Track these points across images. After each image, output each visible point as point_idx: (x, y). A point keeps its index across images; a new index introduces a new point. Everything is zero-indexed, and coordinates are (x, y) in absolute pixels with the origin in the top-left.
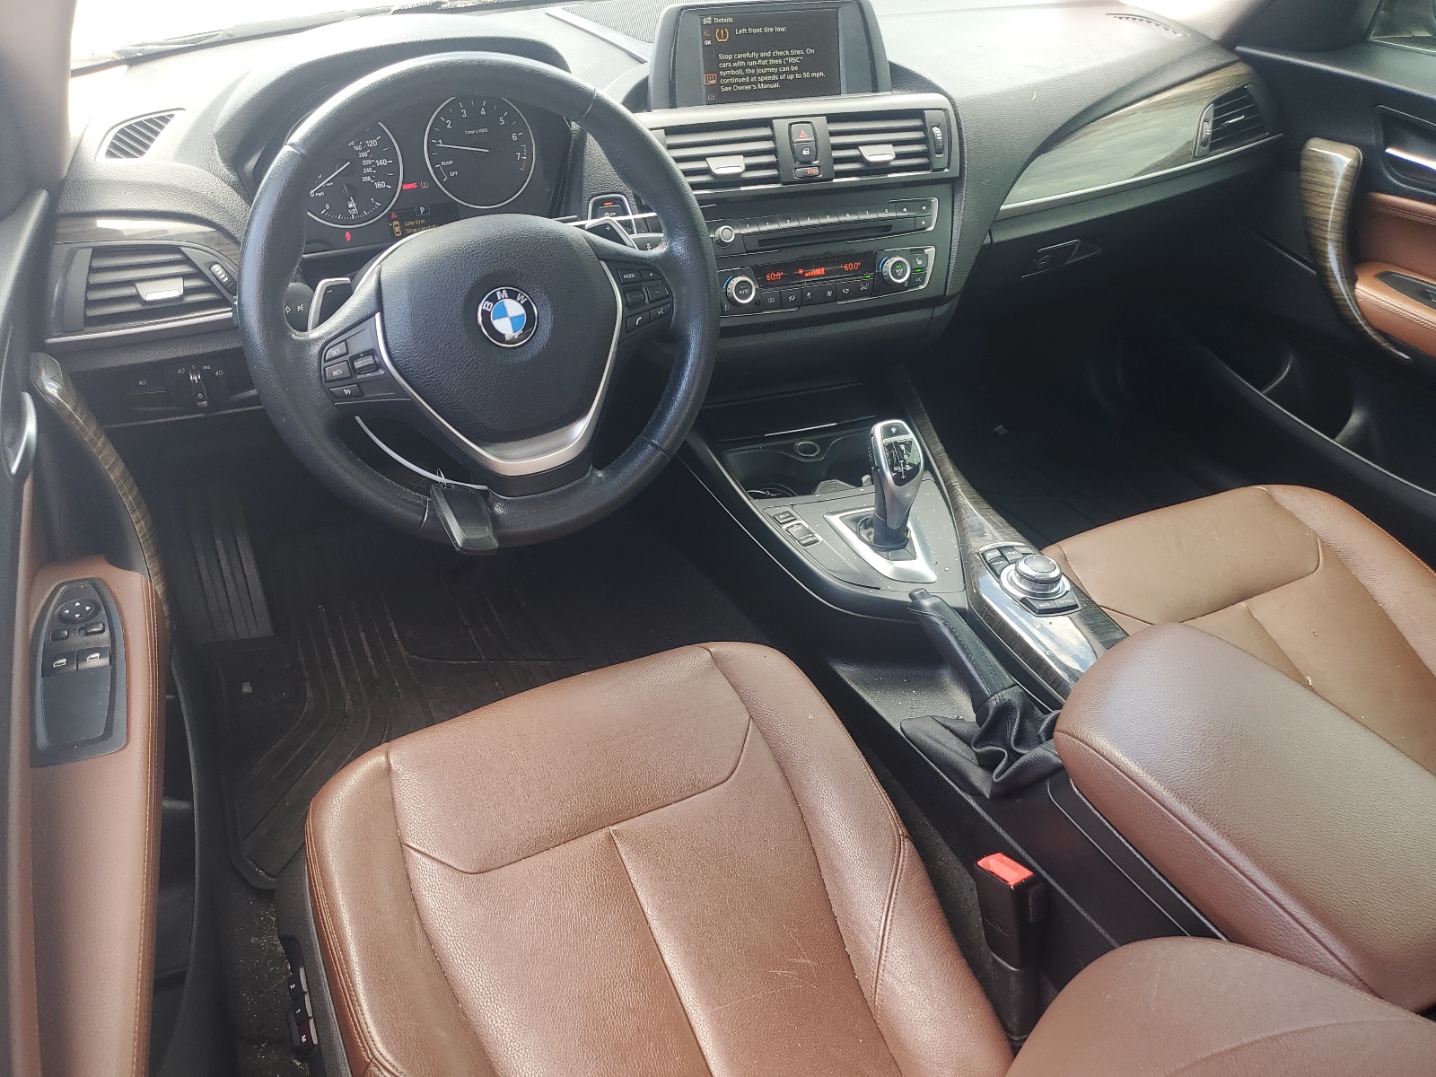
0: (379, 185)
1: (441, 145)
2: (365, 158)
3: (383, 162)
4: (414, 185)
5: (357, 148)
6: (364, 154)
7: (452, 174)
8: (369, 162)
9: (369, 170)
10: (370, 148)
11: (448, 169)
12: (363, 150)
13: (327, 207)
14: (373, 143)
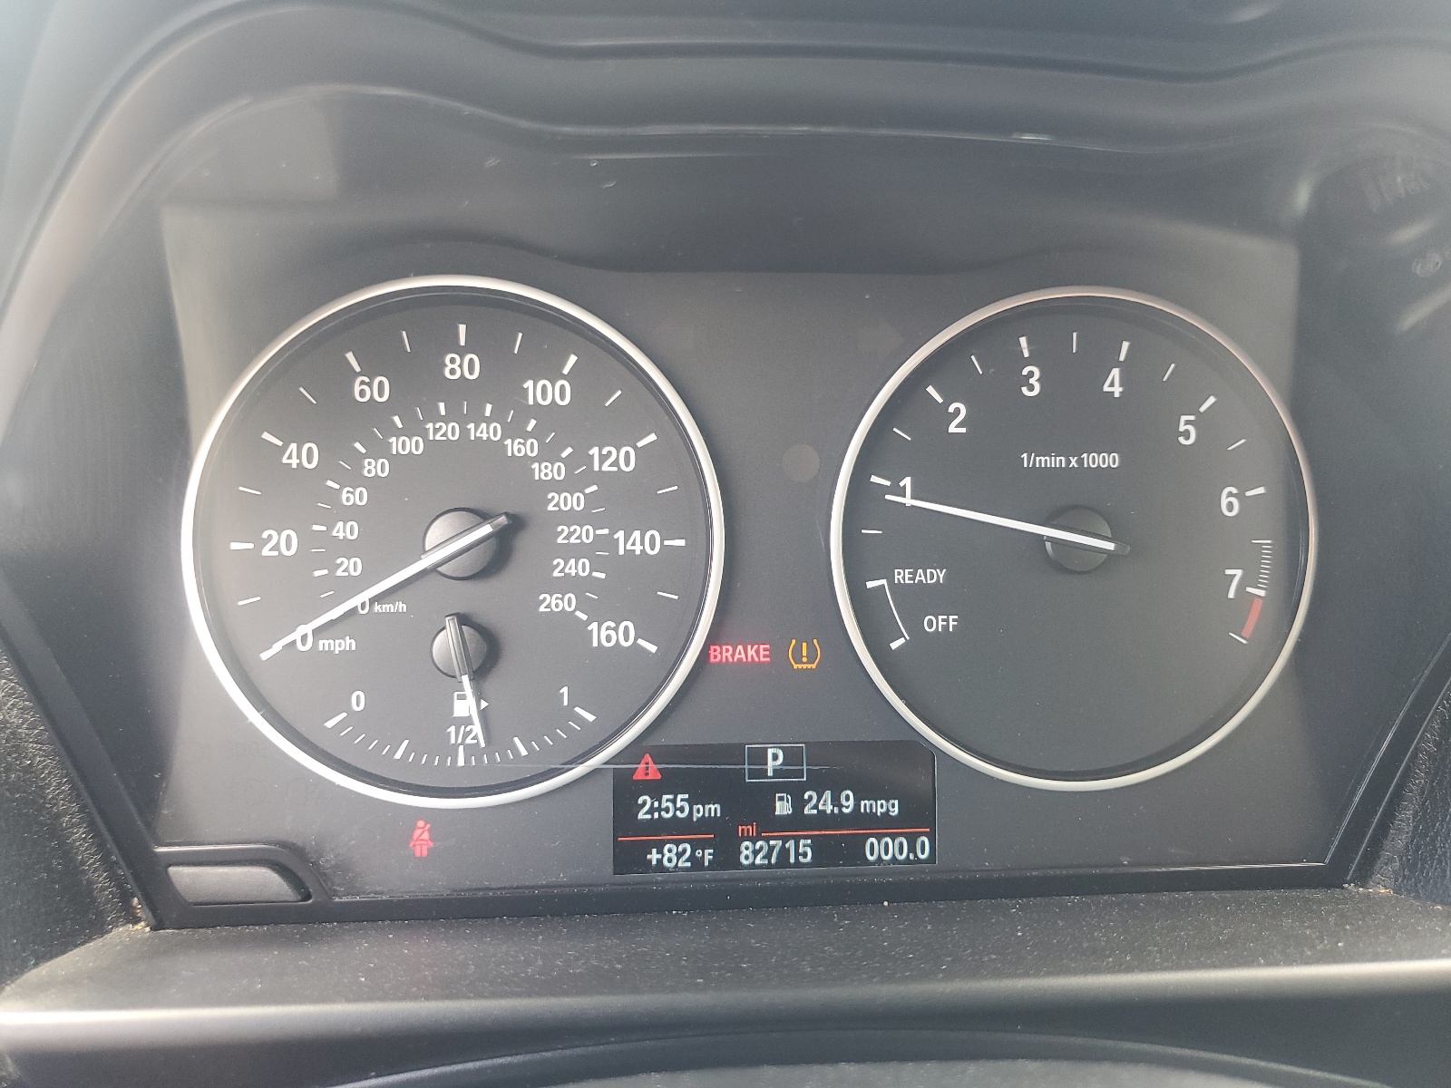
0: (604, 635)
1: (908, 501)
2: (571, 518)
3: (640, 543)
4: (753, 653)
5: (546, 471)
6: (573, 502)
7: (936, 623)
8: (586, 534)
9: (579, 568)
10: (601, 477)
11: (918, 601)
12: (570, 485)
13: (358, 701)
14: (618, 459)
